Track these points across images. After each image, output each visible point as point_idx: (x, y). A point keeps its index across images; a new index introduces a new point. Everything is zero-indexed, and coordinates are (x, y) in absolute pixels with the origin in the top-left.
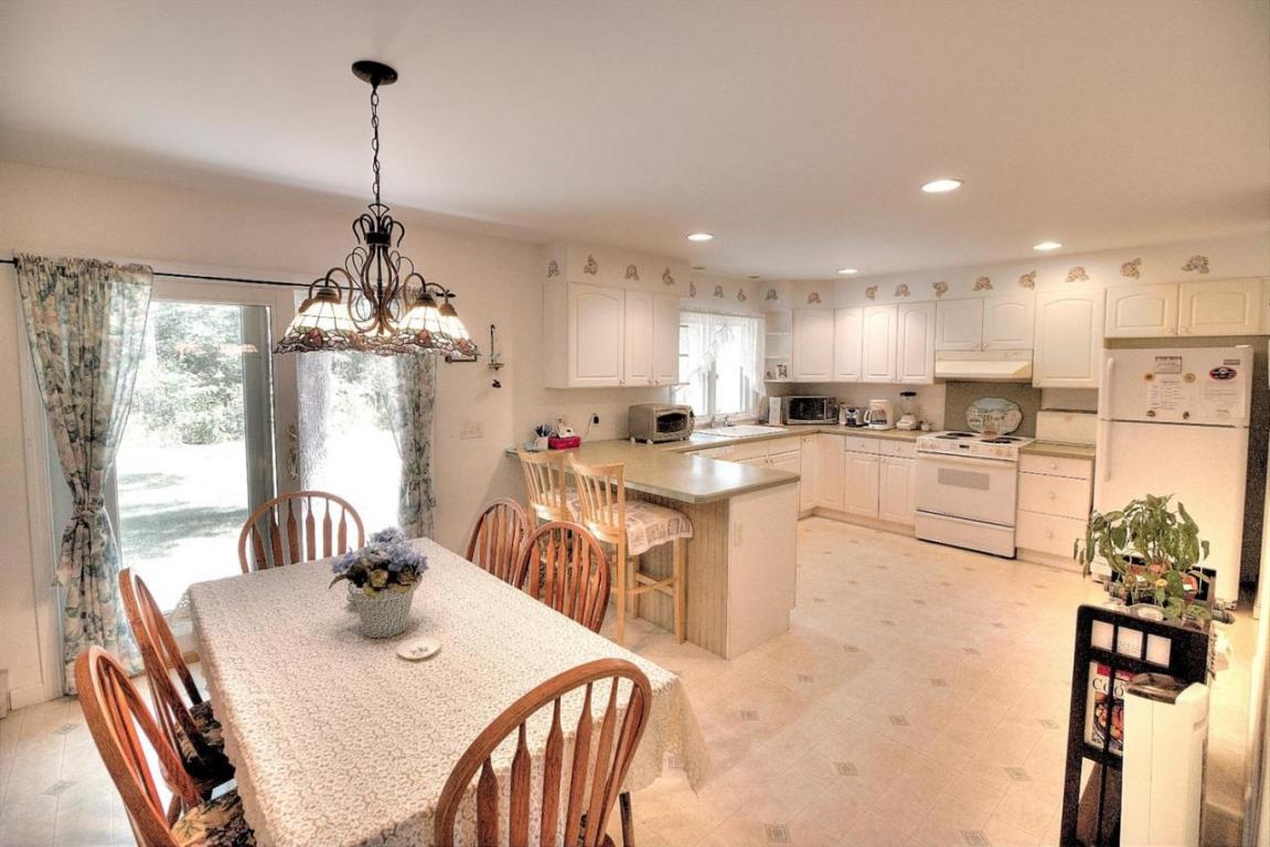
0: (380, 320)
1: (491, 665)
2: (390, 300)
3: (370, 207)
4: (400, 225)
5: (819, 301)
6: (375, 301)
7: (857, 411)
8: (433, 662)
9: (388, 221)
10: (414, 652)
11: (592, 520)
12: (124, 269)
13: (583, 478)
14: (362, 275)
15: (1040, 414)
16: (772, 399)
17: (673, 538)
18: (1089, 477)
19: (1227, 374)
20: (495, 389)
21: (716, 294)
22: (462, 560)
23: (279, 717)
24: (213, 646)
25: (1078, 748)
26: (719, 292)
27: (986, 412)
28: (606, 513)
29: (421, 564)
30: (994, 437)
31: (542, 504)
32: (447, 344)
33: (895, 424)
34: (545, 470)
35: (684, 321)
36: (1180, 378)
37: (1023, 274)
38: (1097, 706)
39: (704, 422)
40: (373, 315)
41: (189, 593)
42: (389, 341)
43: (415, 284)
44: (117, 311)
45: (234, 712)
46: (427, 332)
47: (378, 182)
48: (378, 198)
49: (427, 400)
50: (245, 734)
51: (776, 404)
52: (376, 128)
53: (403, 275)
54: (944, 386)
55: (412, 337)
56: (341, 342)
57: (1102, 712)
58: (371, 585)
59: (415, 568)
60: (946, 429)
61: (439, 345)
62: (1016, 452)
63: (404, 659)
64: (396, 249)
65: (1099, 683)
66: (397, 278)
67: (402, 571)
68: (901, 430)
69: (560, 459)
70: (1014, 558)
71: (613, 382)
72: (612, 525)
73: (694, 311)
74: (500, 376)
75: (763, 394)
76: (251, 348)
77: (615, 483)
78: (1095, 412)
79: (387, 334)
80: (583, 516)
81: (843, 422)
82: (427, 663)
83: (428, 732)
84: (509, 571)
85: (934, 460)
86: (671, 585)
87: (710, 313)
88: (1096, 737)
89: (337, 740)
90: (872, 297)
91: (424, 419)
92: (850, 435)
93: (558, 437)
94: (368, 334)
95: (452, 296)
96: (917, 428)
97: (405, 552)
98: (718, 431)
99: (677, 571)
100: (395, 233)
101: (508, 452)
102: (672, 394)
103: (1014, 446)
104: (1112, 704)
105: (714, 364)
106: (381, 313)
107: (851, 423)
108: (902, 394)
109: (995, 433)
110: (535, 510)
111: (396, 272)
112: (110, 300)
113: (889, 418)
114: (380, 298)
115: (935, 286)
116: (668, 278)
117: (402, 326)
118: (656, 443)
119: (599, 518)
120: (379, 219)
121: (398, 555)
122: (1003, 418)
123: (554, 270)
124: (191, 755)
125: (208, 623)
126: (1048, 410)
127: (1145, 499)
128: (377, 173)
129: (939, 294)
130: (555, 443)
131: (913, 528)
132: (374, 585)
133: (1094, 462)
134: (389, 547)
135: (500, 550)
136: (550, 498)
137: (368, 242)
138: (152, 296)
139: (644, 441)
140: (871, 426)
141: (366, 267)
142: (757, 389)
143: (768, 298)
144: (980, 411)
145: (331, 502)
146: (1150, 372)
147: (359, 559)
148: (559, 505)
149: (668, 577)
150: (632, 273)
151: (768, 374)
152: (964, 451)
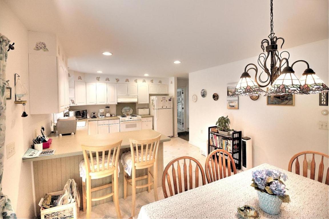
5: (81, 79)
18: (152, 120)
19: (170, 100)
27: (126, 110)
36: (165, 101)
37: (135, 79)
60: (117, 115)
62: (141, 118)
68: (108, 117)
85: (124, 123)
90: (99, 80)
92: (99, 120)
93: (46, 141)
96: (111, 116)
107: (94, 117)
108: (106, 107)
109: (129, 115)
115: (116, 79)
120: (271, 40)
122: (129, 111)
129: (117, 82)
133: (153, 117)
140: (100, 117)
146: (162, 100)
152: (131, 119)
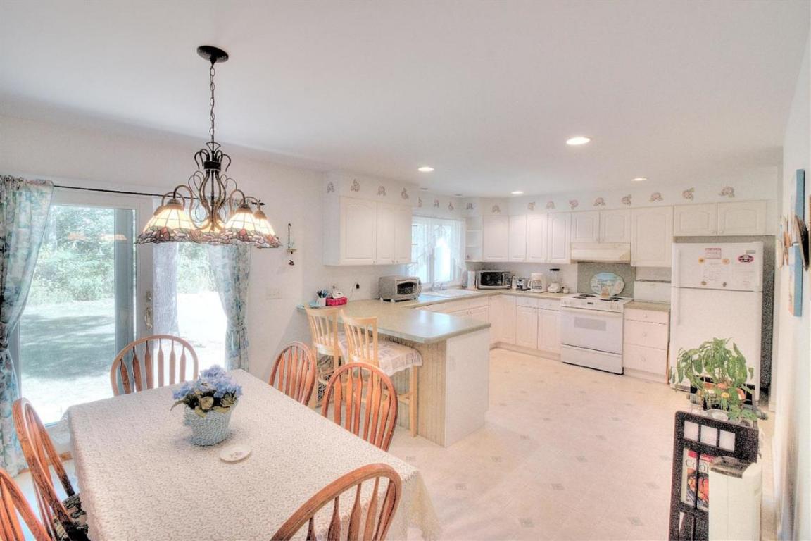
0: (212, 221)
1: (287, 464)
2: (219, 208)
3: (207, 144)
4: (228, 156)
5: (499, 211)
6: (208, 208)
7: (524, 280)
8: (245, 463)
9: (219, 154)
10: (232, 456)
11: (355, 355)
12: (31, 183)
13: (350, 326)
14: (200, 190)
15: (635, 282)
16: (469, 272)
17: (410, 366)
18: (667, 322)
19: (748, 260)
20: (290, 266)
21: (435, 205)
22: (266, 385)
23: (130, 510)
24: (83, 454)
25: (677, 506)
26: (437, 204)
27: (603, 281)
28: (365, 350)
29: (237, 392)
30: (608, 297)
31: (322, 343)
32: (259, 239)
33: (547, 288)
34: (324, 320)
35: (416, 223)
36: (720, 261)
37: (624, 196)
38: (689, 478)
39: (427, 287)
40: (208, 218)
41: (68, 413)
42: (218, 236)
43: (238, 196)
44: (25, 211)
45: (96, 506)
46: (245, 230)
47: (213, 127)
48: (213, 138)
49: (244, 274)
50: (104, 524)
51: (472, 276)
52: (213, 91)
53: (229, 190)
54: (576, 265)
55: (235, 234)
56: (184, 237)
57: (693, 481)
58: (201, 408)
59: (233, 395)
60: (578, 292)
61: (254, 239)
62: (622, 306)
63: (225, 461)
64: (225, 173)
65: (690, 462)
66: (225, 194)
67: (223, 398)
68: (551, 293)
69: (334, 313)
70: (623, 374)
71: (369, 262)
72: (369, 358)
73: (421, 216)
74: (294, 258)
75: (464, 269)
76: (122, 237)
77: (371, 329)
78: (670, 282)
79: (217, 231)
80: (350, 352)
81: (514, 287)
82: (240, 464)
83: (240, 519)
84: (299, 394)
85: (571, 312)
86: (408, 398)
87: (431, 217)
88: (688, 498)
89: (172, 527)
90: (532, 209)
91: (242, 286)
92: (520, 296)
93: (332, 298)
94: (204, 231)
95: (262, 204)
96: (560, 292)
97: (226, 383)
98: (436, 293)
99: (412, 389)
100: (224, 163)
101: (298, 309)
102: (407, 269)
103: (620, 303)
104: (698, 476)
105: (433, 250)
106: (213, 216)
107: (520, 288)
108: (551, 270)
109: (608, 295)
110: (316, 348)
111: (224, 188)
112: (20, 204)
113: (543, 285)
114: (213, 206)
115: (571, 202)
116: (404, 194)
117: (228, 226)
118: (396, 301)
119: (360, 353)
120: (213, 152)
121: (221, 386)
122: (613, 285)
123: (331, 188)
124: (64, 537)
125: (80, 436)
126: (640, 280)
127: (713, 341)
128: (213, 121)
129: (573, 208)
130: (330, 302)
131: (559, 355)
132: (204, 408)
133: (670, 313)
134: (215, 381)
135: (293, 378)
136: (327, 339)
137: (205, 168)
138: (52, 201)
139: (389, 301)
140: (532, 290)
141: (203, 184)
142: (460, 267)
143: (467, 208)
144: (599, 280)
145: (175, 342)
146: (702, 257)
147: (193, 389)
148: (333, 344)
149: (405, 393)
150: (382, 191)
151: (468, 257)
152: (590, 307)
